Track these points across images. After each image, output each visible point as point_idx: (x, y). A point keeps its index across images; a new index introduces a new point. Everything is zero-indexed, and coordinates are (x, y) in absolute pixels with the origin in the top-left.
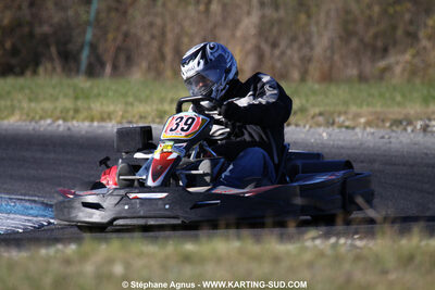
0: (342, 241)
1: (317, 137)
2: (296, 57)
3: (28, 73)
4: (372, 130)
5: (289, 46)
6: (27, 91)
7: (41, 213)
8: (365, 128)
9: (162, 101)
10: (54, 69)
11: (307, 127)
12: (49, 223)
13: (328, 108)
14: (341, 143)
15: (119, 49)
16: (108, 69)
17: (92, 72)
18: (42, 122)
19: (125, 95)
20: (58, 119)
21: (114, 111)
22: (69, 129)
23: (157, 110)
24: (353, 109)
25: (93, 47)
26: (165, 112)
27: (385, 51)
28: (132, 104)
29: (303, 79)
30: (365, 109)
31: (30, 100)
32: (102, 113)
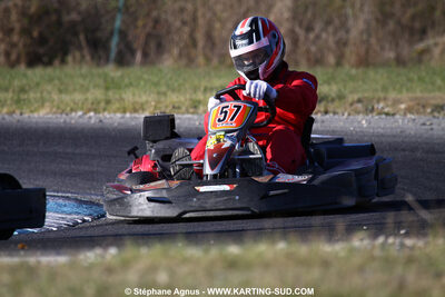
0: (391, 240)
1: (356, 124)
2: (331, 41)
3: (57, 62)
4: (413, 117)
5: (324, 29)
6: (56, 82)
7: (75, 210)
8: (405, 114)
9: (195, 90)
10: (83, 57)
11: (346, 114)
12: (84, 221)
13: (366, 95)
14: (381, 131)
15: (149, 35)
16: (139, 56)
17: (123, 60)
18: (73, 114)
19: (157, 84)
20: (89, 110)
21: (147, 102)
22: (101, 121)
23: (191, 99)
24: (392, 95)
25: (123, 34)
26: (199, 102)
27: (423, 32)
28: (165, 94)
29: (339, 64)
30: (405, 95)
31: (60, 91)
32: (134, 103)
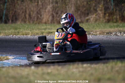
16: (10, 21)
27: (88, 14)
